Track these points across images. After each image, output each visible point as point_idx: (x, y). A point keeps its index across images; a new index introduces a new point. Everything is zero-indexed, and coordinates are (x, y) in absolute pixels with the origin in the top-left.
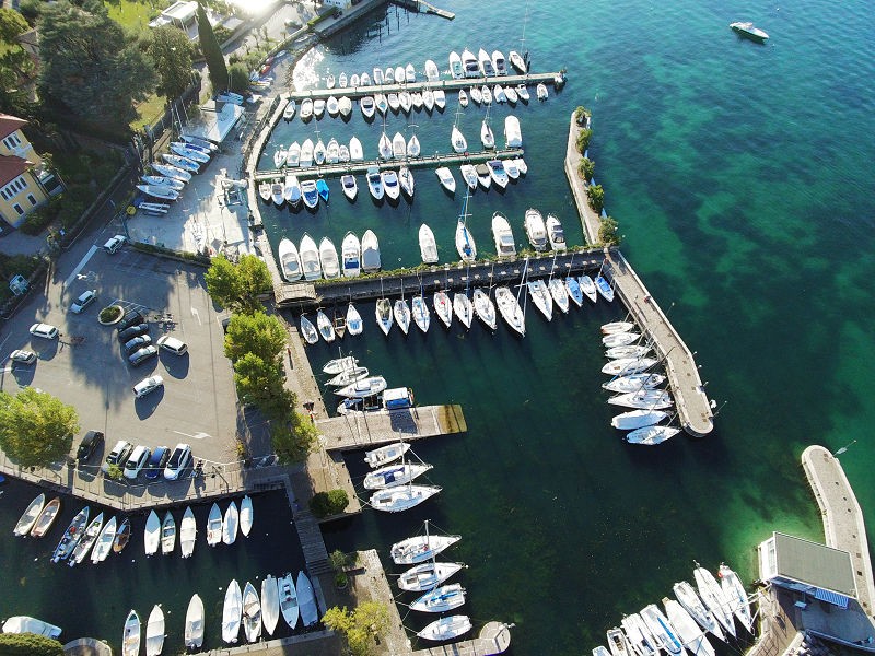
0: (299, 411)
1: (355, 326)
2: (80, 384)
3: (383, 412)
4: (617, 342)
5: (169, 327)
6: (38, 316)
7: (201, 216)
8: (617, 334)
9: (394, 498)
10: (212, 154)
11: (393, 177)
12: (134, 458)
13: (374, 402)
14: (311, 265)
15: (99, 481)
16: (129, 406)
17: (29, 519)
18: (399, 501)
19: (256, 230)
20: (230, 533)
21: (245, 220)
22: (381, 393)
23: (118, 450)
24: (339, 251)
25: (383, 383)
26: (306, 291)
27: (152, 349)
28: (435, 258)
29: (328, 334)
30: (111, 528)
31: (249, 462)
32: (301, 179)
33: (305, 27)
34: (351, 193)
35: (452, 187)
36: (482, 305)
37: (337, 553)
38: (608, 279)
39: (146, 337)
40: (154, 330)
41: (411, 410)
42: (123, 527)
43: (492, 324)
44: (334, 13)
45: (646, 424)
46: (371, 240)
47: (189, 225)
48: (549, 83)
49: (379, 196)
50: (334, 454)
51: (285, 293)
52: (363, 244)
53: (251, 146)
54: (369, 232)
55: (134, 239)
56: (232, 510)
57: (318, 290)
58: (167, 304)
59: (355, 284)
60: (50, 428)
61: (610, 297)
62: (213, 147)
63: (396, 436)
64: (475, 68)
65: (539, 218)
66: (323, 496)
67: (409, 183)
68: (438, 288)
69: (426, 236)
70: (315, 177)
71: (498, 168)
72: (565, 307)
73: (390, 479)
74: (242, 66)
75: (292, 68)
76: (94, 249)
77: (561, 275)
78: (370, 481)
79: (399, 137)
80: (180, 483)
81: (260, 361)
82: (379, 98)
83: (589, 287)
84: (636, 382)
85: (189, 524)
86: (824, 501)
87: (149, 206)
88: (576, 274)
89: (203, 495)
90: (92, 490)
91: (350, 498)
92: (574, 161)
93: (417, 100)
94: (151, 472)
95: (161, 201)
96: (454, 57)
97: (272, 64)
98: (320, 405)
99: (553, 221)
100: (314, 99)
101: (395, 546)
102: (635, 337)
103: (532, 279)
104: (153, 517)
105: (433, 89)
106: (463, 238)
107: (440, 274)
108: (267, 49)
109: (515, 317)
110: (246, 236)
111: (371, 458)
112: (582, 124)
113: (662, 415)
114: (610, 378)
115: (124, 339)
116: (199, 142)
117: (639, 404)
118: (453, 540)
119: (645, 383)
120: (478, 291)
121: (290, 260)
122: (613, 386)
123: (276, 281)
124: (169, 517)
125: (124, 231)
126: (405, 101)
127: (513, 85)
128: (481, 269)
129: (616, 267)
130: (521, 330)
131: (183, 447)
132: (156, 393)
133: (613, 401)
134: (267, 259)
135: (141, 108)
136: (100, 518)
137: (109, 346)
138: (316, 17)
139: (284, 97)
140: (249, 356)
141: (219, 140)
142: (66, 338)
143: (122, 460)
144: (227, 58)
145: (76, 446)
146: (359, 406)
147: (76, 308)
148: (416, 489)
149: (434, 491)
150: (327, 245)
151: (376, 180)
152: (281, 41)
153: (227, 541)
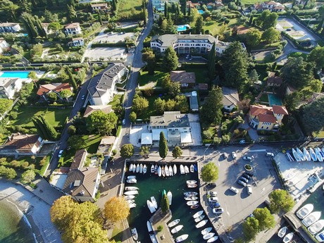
2: (225, 173)
5: (254, 185)
6: (237, 151)
7: (298, 172)
14: (309, 220)
15: (205, 193)
16: (226, 188)
17: (191, 182)
19: (308, 192)
20: (206, 237)
21: (308, 186)
23: (214, 193)
26: (297, 224)
27: (245, 184)
29: (286, 240)
30: (196, 202)
39: (247, 181)
40: (251, 181)
42: (197, 205)
47: (292, 170)
51: (290, 216)
55: (274, 159)
56: (212, 234)
57: (300, 228)
58: (261, 179)
60: (211, 177)
76: (265, 150)
80: (213, 215)
81: (258, 224)
85: (204, 223)
87: (289, 155)
89: (213, 223)
90: (202, 192)
95: (294, 157)
104: (202, 212)
110: (302, 190)
115: (243, 176)
121: (305, 211)
123: (293, 210)
124: (204, 216)
125: (276, 154)
131: (223, 210)
132: (233, 193)
134: (300, 202)
136: (197, 198)
137: (239, 172)
140: (257, 221)
142: (235, 161)
143: (212, 196)
147: (245, 158)
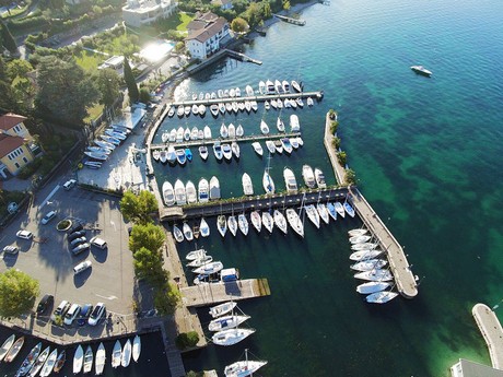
0: (171, 282)
1: (205, 232)
2: (43, 266)
3: (221, 283)
4: (358, 241)
5: (97, 232)
6: (22, 226)
7: (120, 168)
8: (357, 236)
9: (227, 336)
10: (128, 135)
11: (228, 147)
12: (71, 312)
13: (215, 277)
14: (181, 196)
15: (49, 326)
16: (70, 279)
17: (4, 351)
18: (230, 338)
19: (150, 177)
20: (126, 360)
21: (144, 171)
22: (219, 272)
23: (61, 306)
24: (197, 189)
25: (221, 266)
26: (177, 211)
27: (86, 245)
28: (251, 192)
29: (189, 236)
30: (54, 357)
31: (140, 314)
32: (176, 148)
33: (181, 69)
34: (204, 156)
35: (261, 153)
36: (279, 219)
37: (191, 372)
38: (351, 204)
39: (84, 238)
40: (88, 234)
41: (238, 282)
42: (61, 356)
43: (285, 230)
44: (197, 61)
45: (377, 291)
46: (215, 182)
47: (112, 174)
48: (313, 97)
49: (220, 158)
50: (191, 309)
51: (165, 212)
52: (210, 185)
53: (149, 130)
54: (214, 178)
55: (81, 182)
56: (128, 345)
57: (184, 211)
58: (97, 219)
59: (205, 207)
60: (22, 293)
61: (353, 215)
62: (128, 131)
63: (229, 297)
64: (273, 90)
65: (310, 170)
66: (184, 335)
67: (237, 150)
68: (253, 210)
69: (246, 180)
70: (184, 147)
71: (287, 143)
72: (327, 220)
73: (225, 325)
74: (147, 89)
75: (174, 89)
76: (58, 187)
77: (324, 202)
78: (213, 326)
79: (231, 126)
80: (97, 328)
81: (149, 252)
82: (221, 105)
83: (341, 209)
84: (370, 265)
85: (101, 353)
86: (489, 339)
87: (91, 163)
88: (333, 201)
89: (111, 335)
90: (44, 332)
91: (200, 336)
92: (329, 139)
93: (242, 106)
94: (80, 320)
95: (97, 160)
96: (261, 84)
97: (162, 88)
98: (183, 279)
99: (318, 172)
100: (185, 106)
101: (227, 368)
102: (368, 238)
103: (308, 204)
104: (80, 349)
105: (250, 100)
106: (267, 181)
107: (255, 201)
108: (160, 80)
109: (298, 226)
110: (144, 180)
111: (213, 312)
112: (333, 119)
113: (387, 284)
114: (354, 262)
115: (71, 239)
116: (121, 129)
117: (373, 278)
118: (262, 364)
119: (375, 265)
120: (276, 211)
121: (169, 193)
122: (356, 267)
123: (160, 205)
124: (89, 349)
125: (76, 177)
126: (235, 107)
127: (294, 99)
128: (278, 199)
129: (355, 197)
130: (302, 234)
131: (100, 304)
132: (87, 271)
133: (357, 276)
134: (156, 193)
135: (89, 111)
136: (47, 350)
137: (62, 243)
138: (187, 63)
139: (168, 105)
140: (143, 249)
141: (132, 127)
142: (37, 239)
143: (63, 313)
144: (138, 85)
145: (37, 304)
146: (207, 279)
147: (45, 221)
148: (240, 331)
149: (251, 332)
150: (190, 184)
151: (218, 149)
152: (168, 76)
153: (124, 365)
